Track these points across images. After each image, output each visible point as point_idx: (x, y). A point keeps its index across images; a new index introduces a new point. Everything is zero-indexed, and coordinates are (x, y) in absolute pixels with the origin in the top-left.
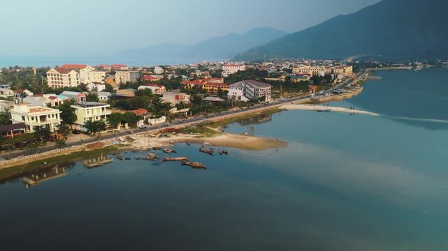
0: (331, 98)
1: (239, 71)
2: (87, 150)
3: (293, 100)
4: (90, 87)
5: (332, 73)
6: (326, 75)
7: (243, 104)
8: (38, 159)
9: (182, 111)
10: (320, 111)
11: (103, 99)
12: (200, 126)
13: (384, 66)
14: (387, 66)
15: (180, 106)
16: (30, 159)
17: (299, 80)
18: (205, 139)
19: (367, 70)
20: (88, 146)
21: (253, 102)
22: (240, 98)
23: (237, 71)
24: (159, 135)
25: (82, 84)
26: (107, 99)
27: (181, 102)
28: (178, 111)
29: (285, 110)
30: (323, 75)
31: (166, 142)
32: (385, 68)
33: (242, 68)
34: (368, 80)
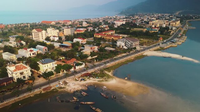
0: (170, 46)
1: (123, 24)
2: (43, 92)
3: (151, 47)
4: (52, 38)
5: (169, 25)
6: (166, 26)
7: (125, 51)
8: (17, 101)
9: (93, 57)
10: (165, 57)
11: (57, 46)
12: (102, 71)
13: (196, 18)
14: (197, 18)
15: (92, 54)
16: (13, 101)
17: (153, 31)
18: (104, 83)
19: (187, 21)
20: (44, 90)
21: (130, 50)
22: (123, 46)
23: (122, 24)
24: (80, 79)
25: (48, 37)
26: (59, 46)
27: (93, 51)
28: (92, 58)
29: (146, 56)
30: (165, 26)
31: (83, 85)
32: (196, 20)
33: (124, 23)
34: (188, 29)
